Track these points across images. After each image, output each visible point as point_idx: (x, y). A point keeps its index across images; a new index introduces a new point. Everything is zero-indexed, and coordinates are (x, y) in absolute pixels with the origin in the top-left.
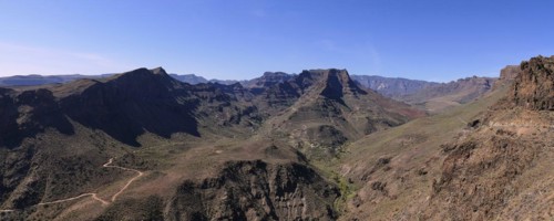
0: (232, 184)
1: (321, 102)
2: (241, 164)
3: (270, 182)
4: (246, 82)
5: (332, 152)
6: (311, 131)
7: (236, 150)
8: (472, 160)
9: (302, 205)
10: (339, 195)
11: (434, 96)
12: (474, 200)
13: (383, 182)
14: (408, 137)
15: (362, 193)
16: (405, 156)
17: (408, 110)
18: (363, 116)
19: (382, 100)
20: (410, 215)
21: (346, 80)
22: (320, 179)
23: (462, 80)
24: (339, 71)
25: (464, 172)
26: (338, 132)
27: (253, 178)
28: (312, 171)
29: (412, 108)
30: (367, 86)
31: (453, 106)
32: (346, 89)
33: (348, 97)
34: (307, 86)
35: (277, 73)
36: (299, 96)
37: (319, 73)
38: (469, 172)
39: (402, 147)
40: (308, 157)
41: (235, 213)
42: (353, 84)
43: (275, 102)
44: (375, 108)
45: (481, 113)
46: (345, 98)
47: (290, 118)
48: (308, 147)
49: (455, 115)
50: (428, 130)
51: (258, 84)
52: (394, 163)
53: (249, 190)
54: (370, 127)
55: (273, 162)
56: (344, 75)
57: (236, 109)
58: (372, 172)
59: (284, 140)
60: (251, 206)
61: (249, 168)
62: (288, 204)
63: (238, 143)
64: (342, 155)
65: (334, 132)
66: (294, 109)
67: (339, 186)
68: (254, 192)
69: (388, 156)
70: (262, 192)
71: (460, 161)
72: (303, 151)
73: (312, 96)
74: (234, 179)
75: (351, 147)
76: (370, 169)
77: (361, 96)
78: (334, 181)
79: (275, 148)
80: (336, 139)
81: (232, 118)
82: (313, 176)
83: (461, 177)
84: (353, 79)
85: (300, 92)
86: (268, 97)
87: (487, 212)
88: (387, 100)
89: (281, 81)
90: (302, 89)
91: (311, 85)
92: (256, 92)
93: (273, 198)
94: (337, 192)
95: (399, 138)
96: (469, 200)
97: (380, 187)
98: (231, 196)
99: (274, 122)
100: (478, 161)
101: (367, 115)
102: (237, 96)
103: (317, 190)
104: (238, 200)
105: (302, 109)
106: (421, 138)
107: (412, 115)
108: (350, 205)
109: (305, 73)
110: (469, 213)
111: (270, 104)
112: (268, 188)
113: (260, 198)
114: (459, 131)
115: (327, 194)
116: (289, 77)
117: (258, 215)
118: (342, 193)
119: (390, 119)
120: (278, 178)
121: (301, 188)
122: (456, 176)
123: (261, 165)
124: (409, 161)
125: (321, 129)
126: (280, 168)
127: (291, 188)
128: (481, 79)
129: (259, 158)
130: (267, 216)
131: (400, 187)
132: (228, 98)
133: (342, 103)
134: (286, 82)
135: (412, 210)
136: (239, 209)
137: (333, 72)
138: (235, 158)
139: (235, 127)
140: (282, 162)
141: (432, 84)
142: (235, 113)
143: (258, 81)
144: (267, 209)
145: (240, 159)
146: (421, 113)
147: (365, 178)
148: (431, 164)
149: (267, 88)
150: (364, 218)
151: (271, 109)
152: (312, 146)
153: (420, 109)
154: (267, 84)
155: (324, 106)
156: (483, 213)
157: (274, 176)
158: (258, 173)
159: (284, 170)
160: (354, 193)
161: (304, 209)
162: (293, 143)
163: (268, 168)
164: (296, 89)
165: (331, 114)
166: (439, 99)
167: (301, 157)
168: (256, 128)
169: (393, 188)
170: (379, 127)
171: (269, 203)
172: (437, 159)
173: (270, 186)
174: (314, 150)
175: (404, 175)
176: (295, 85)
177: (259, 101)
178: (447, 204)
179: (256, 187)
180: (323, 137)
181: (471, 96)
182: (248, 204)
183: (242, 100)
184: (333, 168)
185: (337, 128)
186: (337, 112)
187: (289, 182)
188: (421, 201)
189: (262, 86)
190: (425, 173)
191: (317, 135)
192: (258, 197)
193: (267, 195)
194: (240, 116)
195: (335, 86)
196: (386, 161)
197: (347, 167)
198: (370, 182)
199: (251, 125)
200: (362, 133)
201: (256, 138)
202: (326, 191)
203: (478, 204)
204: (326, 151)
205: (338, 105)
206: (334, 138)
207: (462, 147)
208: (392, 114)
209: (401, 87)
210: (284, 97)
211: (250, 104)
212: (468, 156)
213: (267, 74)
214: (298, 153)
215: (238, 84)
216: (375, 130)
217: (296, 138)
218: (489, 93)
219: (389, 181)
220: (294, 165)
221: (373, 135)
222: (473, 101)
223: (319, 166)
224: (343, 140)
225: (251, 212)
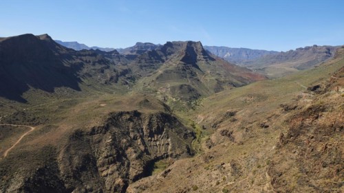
0: (115, 130)
1: (181, 66)
2: (121, 114)
3: (144, 127)
4: (121, 50)
5: (189, 105)
6: (173, 89)
7: (117, 103)
8: (320, 121)
9: (168, 144)
10: (195, 138)
11: (273, 63)
12: (323, 158)
13: (230, 130)
14: (250, 96)
15: (213, 138)
16: (248, 111)
17: (250, 75)
18: (213, 78)
19: (228, 66)
20: (258, 159)
21: (200, 50)
22: (180, 125)
23: (301, 49)
24: (195, 43)
25: (312, 131)
26: (193, 90)
27: (131, 124)
28: (175, 119)
29: (253, 72)
30: (216, 55)
31: (291, 72)
32: (200, 56)
33: (202, 63)
34: (170, 54)
35: (146, 44)
36: (163, 61)
37: (179, 44)
38: (317, 131)
39: (245, 104)
40: (171, 108)
41: (118, 152)
42: (205, 53)
43: (145, 66)
44: (222, 72)
45: (321, 79)
46: (198, 63)
47: (157, 78)
48: (171, 100)
49: (293, 79)
50: (268, 91)
51: (132, 52)
52: (239, 116)
53: (128, 133)
54: (219, 87)
55: (146, 112)
56: (199, 46)
57: (115, 71)
58: (221, 122)
59: (153, 95)
60: (130, 146)
61: (128, 117)
62: (158, 143)
63: (118, 98)
64: (197, 108)
65: (191, 90)
66: (160, 72)
67: (195, 131)
68: (132, 135)
69: (234, 110)
70: (138, 135)
71: (308, 121)
72: (168, 103)
73: (174, 62)
74: (116, 126)
75: (204, 102)
76: (220, 119)
77: (212, 63)
78: (191, 127)
79: (147, 101)
80: (192, 95)
81: (111, 78)
82: (175, 122)
83: (310, 134)
84: (205, 49)
85: (164, 58)
86: (140, 62)
87: (338, 171)
88: (232, 65)
89: (149, 50)
90: (166, 55)
91: (173, 53)
92: (130, 57)
93: (146, 139)
94: (193, 134)
95: (243, 96)
96: (318, 156)
97: (228, 134)
98: (114, 139)
99: (145, 82)
100: (328, 123)
101: (217, 77)
102: (115, 61)
103: (179, 133)
104: (120, 141)
105: (166, 72)
106: (261, 98)
107: (253, 78)
108: (204, 146)
109: (169, 44)
110: (317, 167)
111: (141, 67)
112: (142, 132)
113: (137, 139)
114: (298, 94)
115: (186, 136)
116: (155, 46)
117: (135, 152)
118: (197, 136)
119: (235, 81)
120: (150, 123)
121: (167, 131)
122: (304, 133)
123: (137, 114)
124: (251, 115)
125: (181, 87)
126: (151, 117)
127: (159, 131)
128: (321, 48)
129: (135, 109)
130: (142, 152)
131: (244, 136)
132: (108, 62)
133: (197, 67)
134: (153, 51)
135: (260, 155)
136: (121, 148)
137: (190, 43)
138: (117, 110)
139: (114, 85)
140: (153, 112)
141: (271, 52)
142: (114, 74)
143: (132, 49)
144: (142, 148)
145: (120, 110)
146: (261, 77)
147: (215, 126)
148: (273, 120)
149: (139, 55)
150: (218, 156)
151: (142, 71)
152: (174, 100)
153: (260, 73)
154: (139, 52)
155: (183, 70)
156: (334, 171)
157: (147, 122)
158: (135, 120)
159: (155, 118)
160: (207, 137)
161: (170, 147)
162: (160, 97)
163: (142, 117)
164: (161, 56)
165: (188, 76)
166: (277, 66)
167: (167, 107)
168: (131, 86)
169: (238, 136)
170: (226, 87)
171: (144, 143)
172: (278, 116)
173: (144, 130)
174: (176, 103)
175: (248, 126)
176: (160, 53)
177: (132, 64)
178: (294, 156)
179: (133, 131)
180: (183, 93)
181: (310, 63)
182: (128, 144)
183: (119, 64)
184: (190, 117)
185: (193, 87)
186: (193, 74)
187: (158, 127)
188: (267, 149)
189: (134, 53)
190: (267, 127)
191: (177, 91)
192: (135, 138)
193: (142, 137)
194: (117, 76)
195: (192, 55)
196: (232, 114)
197: (201, 117)
198: (219, 130)
199: (127, 83)
200: (212, 91)
201: (132, 94)
202: (186, 134)
203: (328, 161)
204: (185, 104)
205: (194, 68)
206: (191, 95)
207: (310, 109)
208: (236, 77)
209: (244, 55)
210: (152, 62)
211: (125, 68)
212: (317, 118)
213: (138, 44)
214: (164, 105)
215: (115, 51)
216: (223, 89)
217: (161, 94)
218: (330, 61)
219: (235, 130)
220: (162, 114)
221: (220, 93)
222: (312, 68)
223: (180, 115)
224: (197, 96)
225: (130, 150)
